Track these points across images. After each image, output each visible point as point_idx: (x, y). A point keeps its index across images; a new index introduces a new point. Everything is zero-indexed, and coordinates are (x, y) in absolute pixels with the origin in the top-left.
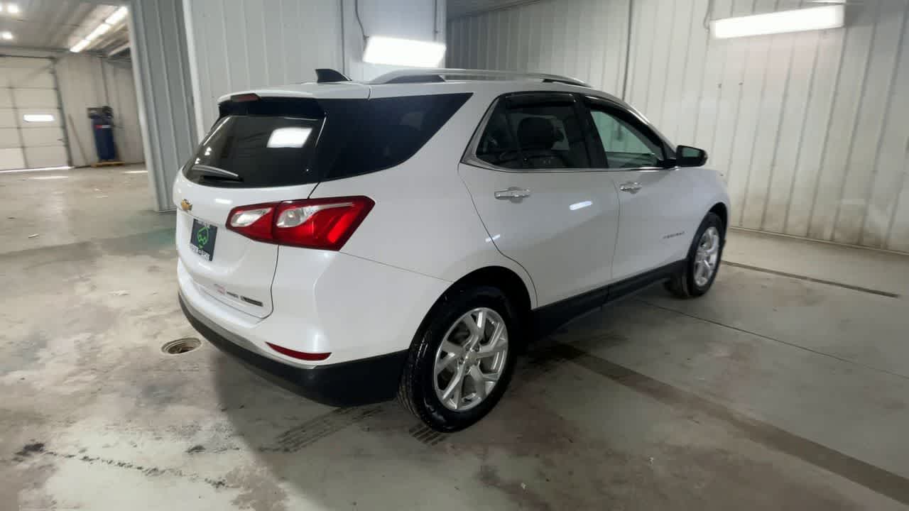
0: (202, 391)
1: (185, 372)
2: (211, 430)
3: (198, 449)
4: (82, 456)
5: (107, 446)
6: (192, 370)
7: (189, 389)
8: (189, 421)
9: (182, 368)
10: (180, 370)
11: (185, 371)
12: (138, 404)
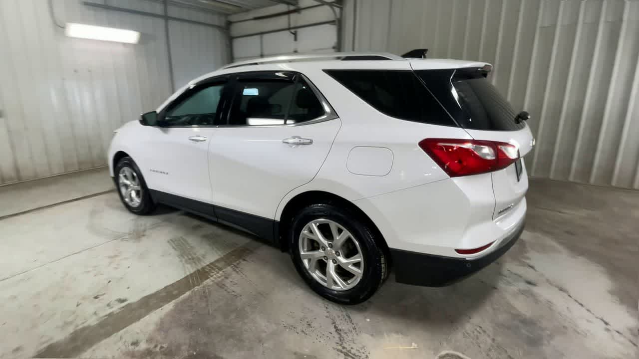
0: (494, 309)
1: (491, 334)
2: (513, 285)
3: (529, 283)
4: (608, 327)
5: (588, 321)
6: (484, 332)
7: (502, 317)
8: (522, 297)
9: (489, 341)
10: (493, 340)
11: (489, 336)
12: (551, 337)
